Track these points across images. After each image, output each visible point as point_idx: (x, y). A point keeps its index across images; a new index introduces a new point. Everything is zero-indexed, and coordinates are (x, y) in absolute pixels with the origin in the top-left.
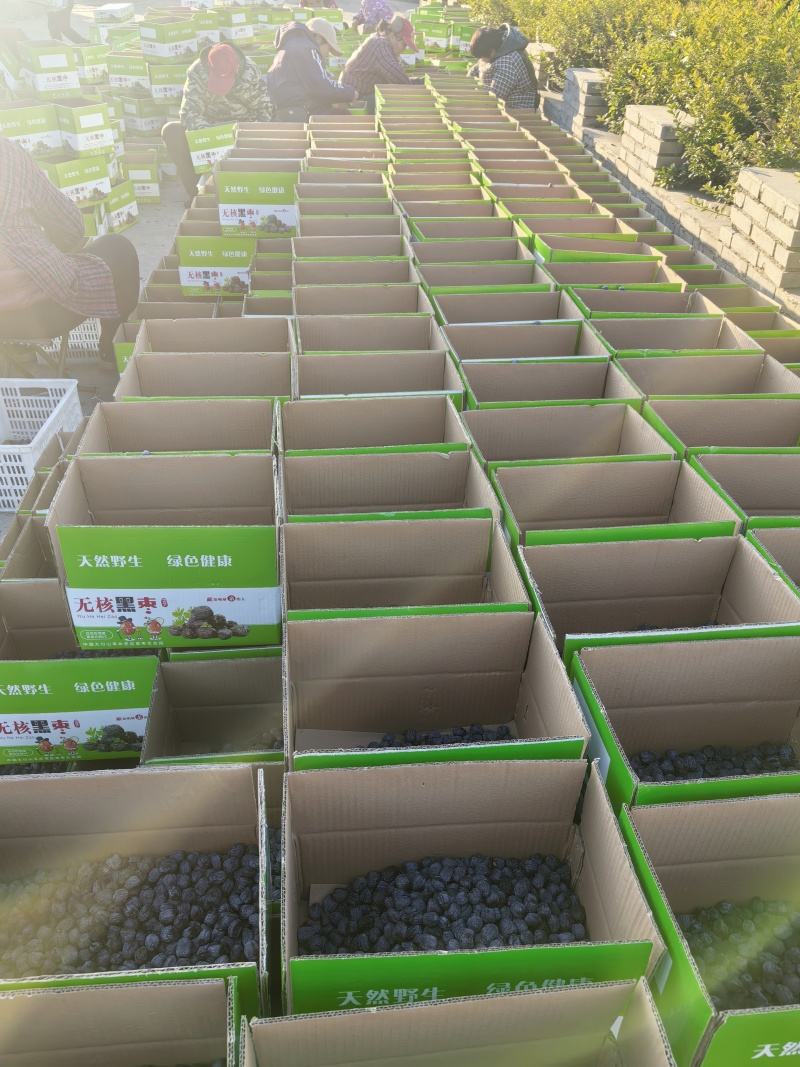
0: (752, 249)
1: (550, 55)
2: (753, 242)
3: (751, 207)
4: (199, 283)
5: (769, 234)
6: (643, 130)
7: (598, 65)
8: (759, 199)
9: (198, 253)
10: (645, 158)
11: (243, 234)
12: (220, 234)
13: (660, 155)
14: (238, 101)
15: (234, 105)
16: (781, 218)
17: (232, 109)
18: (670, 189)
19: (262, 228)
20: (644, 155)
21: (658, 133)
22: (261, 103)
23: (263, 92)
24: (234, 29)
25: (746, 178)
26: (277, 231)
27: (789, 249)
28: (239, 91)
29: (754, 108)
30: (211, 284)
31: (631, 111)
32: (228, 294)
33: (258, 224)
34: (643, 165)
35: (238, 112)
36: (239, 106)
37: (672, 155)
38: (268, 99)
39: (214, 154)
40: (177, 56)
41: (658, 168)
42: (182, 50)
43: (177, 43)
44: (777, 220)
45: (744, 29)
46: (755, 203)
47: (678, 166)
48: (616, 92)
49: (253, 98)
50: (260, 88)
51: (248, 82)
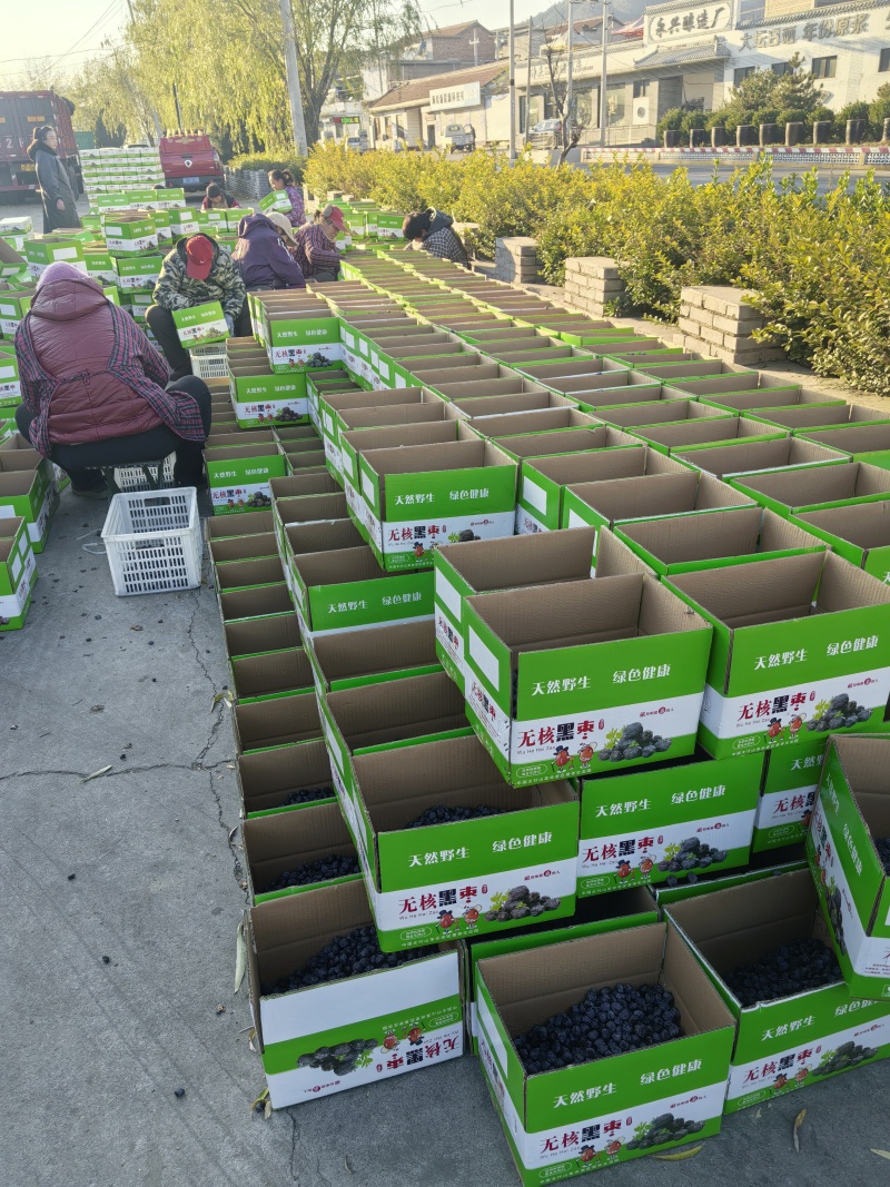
0: (703, 344)
1: (474, 230)
2: (703, 340)
3: (697, 314)
4: (255, 415)
5: (717, 329)
6: (585, 275)
7: (521, 234)
8: (703, 307)
9: (254, 390)
10: (591, 297)
11: (293, 370)
12: (272, 373)
13: (605, 291)
14: (214, 283)
15: (211, 287)
16: (724, 315)
17: (209, 290)
18: (618, 317)
19: (309, 364)
20: (590, 294)
21: (601, 274)
22: (235, 284)
23: (236, 274)
24: (182, 226)
25: (687, 294)
26: (321, 366)
27: (735, 336)
28: (215, 274)
29: (682, 243)
30: (265, 415)
31: (570, 263)
32: (280, 423)
33: (306, 361)
34: (590, 303)
35: (215, 293)
36: (215, 287)
37: (615, 291)
38: (240, 280)
39: (199, 329)
40: (142, 251)
41: (606, 302)
42: (146, 245)
43: (142, 239)
44: (722, 319)
45: (653, 192)
46: (700, 311)
47: (621, 299)
48: (550, 251)
49: (228, 280)
50: (233, 271)
51: (223, 266)
